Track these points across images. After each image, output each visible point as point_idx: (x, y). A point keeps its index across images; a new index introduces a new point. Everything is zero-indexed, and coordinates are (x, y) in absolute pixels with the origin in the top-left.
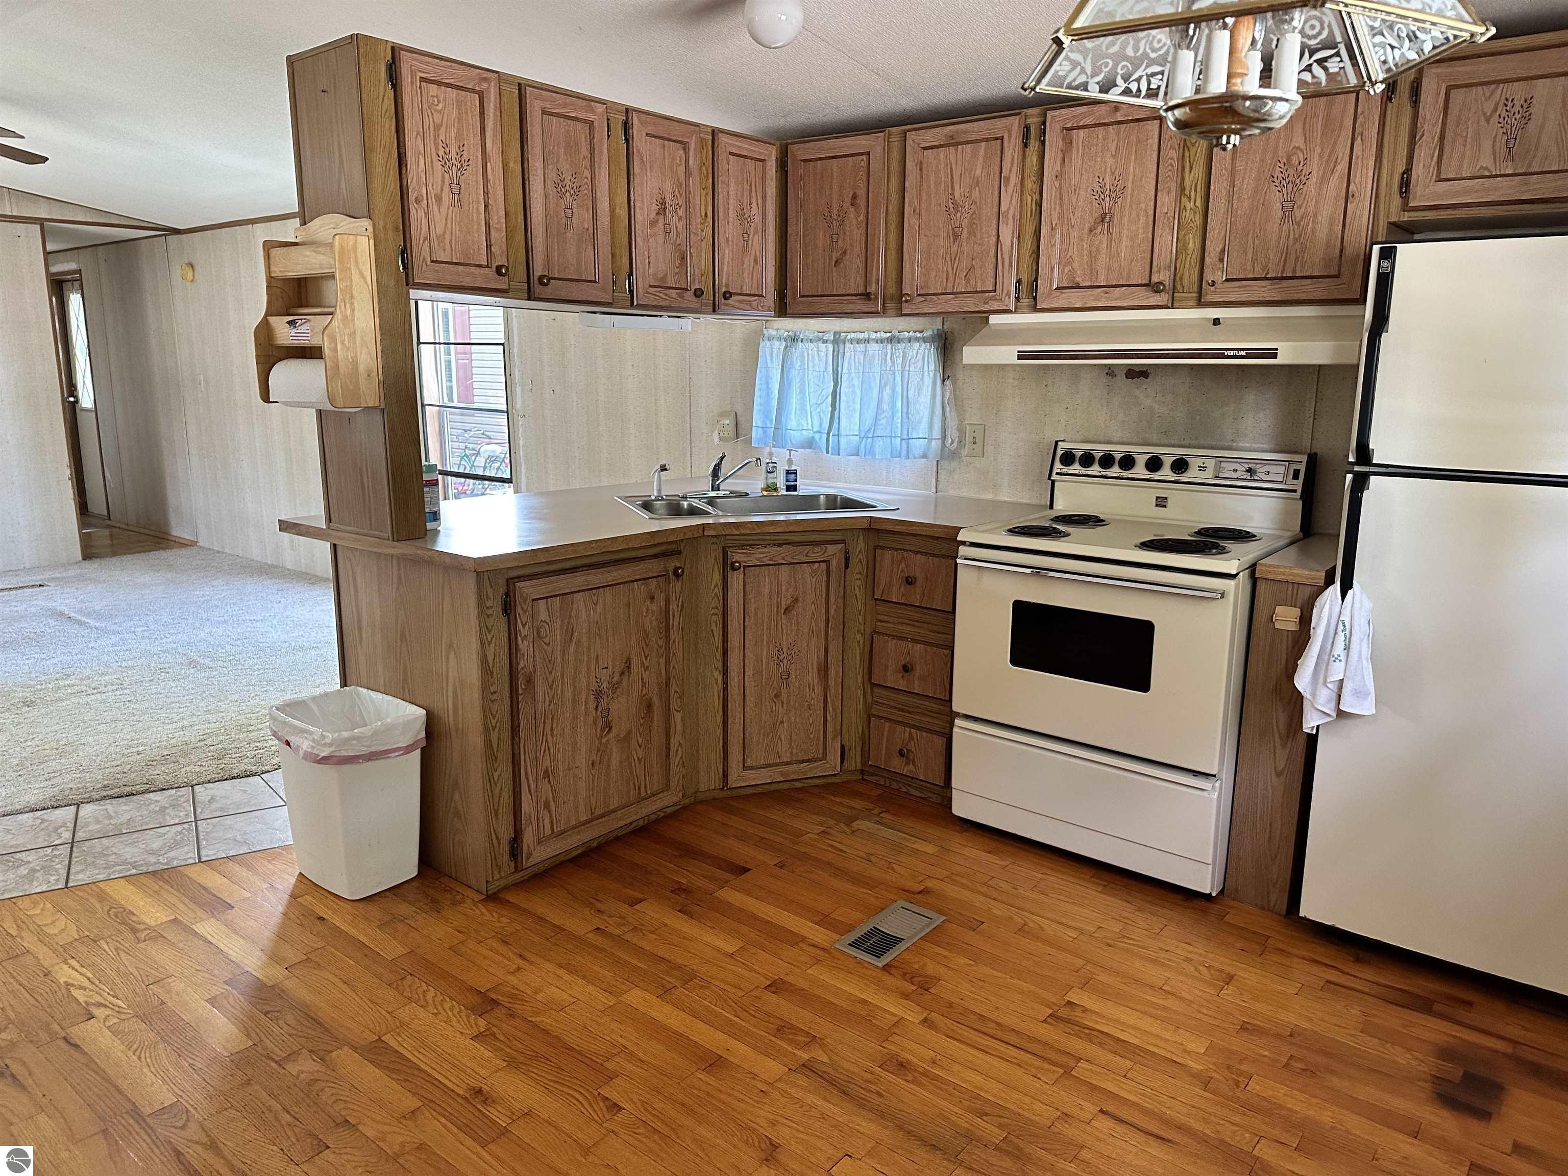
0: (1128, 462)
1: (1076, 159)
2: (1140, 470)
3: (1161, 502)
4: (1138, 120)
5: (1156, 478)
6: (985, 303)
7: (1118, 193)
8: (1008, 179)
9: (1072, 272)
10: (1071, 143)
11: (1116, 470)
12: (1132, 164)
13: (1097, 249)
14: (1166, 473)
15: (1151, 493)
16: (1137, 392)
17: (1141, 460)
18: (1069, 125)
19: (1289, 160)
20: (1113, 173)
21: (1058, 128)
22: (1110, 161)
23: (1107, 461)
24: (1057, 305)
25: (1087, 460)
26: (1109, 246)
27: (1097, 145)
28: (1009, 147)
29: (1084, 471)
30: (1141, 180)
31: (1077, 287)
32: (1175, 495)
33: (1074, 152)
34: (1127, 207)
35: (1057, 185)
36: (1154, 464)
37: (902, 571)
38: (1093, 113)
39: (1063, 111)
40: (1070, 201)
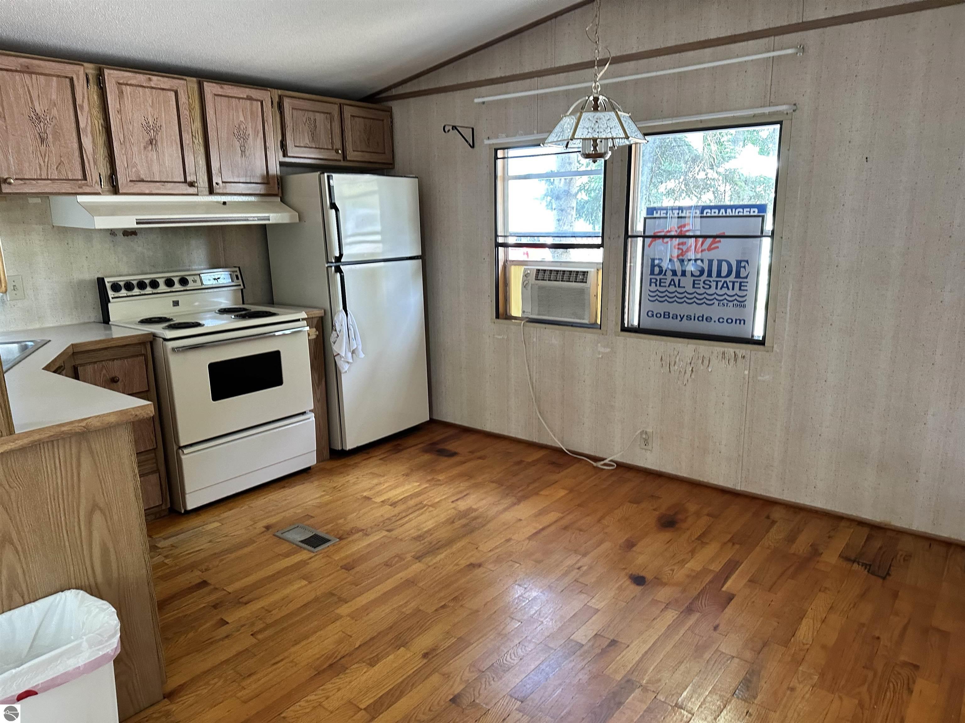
0: (154, 284)
1: (127, 101)
2: (163, 287)
3: (176, 303)
4: (163, 89)
5: (174, 290)
6: (79, 188)
7: (157, 129)
8: (82, 107)
9: (137, 172)
10: (122, 92)
11: (149, 290)
12: (163, 114)
13: (151, 160)
14: (177, 286)
15: (169, 299)
16: (132, 244)
17: (161, 282)
18: (121, 81)
19: (239, 126)
20: (153, 117)
21: (114, 81)
22: (150, 109)
23: (142, 285)
24: (130, 191)
25: (129, 286)
26: (158, 159)
27: (140, 97)
28: (79, 85)
29: (130, 293)
30: (170, 123)
31: (143, 181)
32: (182, 298)
33: (126, 99)
34: (165, 137)
35: (120, 117)
36: (169, 283)
37: (104, 375)
38: (136, 78)
39: (115, 72)
40: (128, 129)
